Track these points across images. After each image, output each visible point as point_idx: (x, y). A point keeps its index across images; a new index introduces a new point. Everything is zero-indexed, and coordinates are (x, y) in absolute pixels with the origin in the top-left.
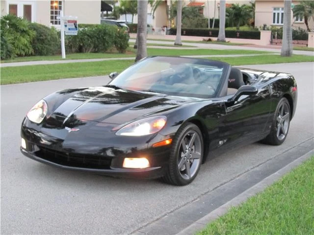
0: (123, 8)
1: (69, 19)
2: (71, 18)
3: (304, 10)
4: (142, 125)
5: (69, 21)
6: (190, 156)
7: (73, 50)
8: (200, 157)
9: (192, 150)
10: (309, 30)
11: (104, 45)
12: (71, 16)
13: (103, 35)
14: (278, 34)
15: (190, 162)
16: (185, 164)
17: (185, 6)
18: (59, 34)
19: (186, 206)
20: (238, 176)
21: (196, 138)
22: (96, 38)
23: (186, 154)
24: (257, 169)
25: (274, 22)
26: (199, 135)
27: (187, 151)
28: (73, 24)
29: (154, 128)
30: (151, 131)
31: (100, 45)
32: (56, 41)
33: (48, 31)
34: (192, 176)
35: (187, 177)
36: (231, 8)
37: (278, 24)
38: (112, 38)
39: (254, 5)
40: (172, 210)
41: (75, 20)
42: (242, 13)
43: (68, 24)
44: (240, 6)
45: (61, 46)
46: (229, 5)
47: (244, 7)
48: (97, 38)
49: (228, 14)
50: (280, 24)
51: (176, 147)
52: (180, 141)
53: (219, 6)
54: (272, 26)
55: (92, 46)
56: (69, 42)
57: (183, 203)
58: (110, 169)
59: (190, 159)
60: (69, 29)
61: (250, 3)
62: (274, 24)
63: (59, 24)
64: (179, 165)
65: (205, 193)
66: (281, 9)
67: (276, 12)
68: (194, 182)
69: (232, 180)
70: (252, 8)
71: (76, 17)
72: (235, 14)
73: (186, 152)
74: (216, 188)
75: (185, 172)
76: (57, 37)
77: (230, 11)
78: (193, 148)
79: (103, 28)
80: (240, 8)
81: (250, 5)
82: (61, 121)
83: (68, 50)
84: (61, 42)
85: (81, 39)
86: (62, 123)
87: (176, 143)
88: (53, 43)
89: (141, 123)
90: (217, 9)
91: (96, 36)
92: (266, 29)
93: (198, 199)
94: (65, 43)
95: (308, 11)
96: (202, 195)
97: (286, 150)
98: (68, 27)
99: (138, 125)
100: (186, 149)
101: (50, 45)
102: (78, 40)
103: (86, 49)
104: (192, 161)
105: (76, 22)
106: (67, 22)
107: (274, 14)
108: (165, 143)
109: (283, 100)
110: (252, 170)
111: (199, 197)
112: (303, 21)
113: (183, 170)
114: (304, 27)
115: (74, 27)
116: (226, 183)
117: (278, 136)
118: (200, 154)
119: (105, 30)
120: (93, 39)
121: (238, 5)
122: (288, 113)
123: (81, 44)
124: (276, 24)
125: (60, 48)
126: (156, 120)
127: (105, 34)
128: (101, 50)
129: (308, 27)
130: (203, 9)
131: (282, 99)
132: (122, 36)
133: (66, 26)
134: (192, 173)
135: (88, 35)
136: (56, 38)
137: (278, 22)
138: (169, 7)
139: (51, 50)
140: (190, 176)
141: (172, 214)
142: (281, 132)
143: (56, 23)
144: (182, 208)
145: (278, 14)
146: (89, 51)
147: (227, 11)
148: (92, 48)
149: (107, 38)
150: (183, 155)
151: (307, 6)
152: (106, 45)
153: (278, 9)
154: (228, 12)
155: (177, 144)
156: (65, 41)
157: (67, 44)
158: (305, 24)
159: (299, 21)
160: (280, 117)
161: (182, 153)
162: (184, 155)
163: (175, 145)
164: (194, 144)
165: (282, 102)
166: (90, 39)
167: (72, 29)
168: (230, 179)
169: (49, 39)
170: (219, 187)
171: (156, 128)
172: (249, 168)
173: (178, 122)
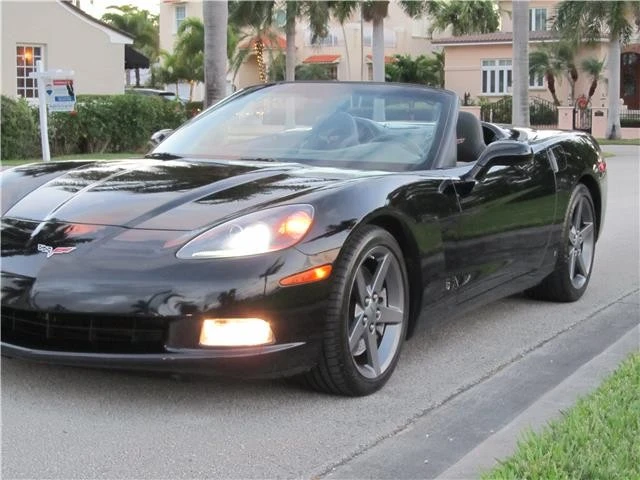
0: (171, 70)
1: (56, 78)
2: (60, 73)
3: (547, 63)
4: (247, 229)
5: (57, 82)
6: (377, 316)
7: (68, 147)
8: (400, 319)
9: (381, 300)
10: (557, 103)
11: (133, 136)
12: (60, 71)
13: (130, 114)
14: (494, 113)
15: (377, 333)
16: (364, 336)
17: (300, 63)
18: (36, 113)
19: (381, 446)
20: (499, 369)
21: (391, 268)
22: (115, 122)
23: (367, 308)
24: (540, 352)
25: (485, 90)
26: (398, 260)
27: (370, 301)
28: (65, 87)
29: (282, 238)
30: (272, 244)
31: (126, 137)
32: (30, 128)
33: (11, 106)
34: (383, 368)
35: (371, 373)
36: (394, 63)
37: (493, 94)
38: (151, 120)
39: (441, 58)
40: (345, 457)
41: (70, 78)
42: (418, 72)
43: (54, 88)
44: (414, 59)
45: (40, 139)
46: (391, 59)
47: (421, 62)
48: (119, 122)
49: (388, 76)
50: (497, 92)
51: (342, 290)
52: (353, 271)
53: (370, 61)
54: (482, 98)
55: (108, 137)
56: (58, 132)
57: (372, 438)
58: (164, 352)
59: (378, 324)
60: (57, 99)
61: (434, 53)
62: (485, 94)
63: (37, 96)
64: (350, 339)
65: (425, 413)
66: (497, 62)
67: (489, 69)
68: (388, 387)
69: (484, 378)
70: (437, 63)
71: (72, 72)
72: (403, 75)
73: (366, 305)
74: (449, 399)
75: (364, 359)
76: (32, 119)
77: (393, 69)
78: (383, 294)
79: (132, 100)
80: (413, 63)
81: (434, 58)
82: (28, 231)
83: (57, 148)
84: (39, 130)
85: (85, 124)
86: (30, 234)
87: (341, 277)
88: (23, 132)
89: (244, 226)
90: (366, 67)
91: (115, 118)
92: (469, 102)
93: (410, 428)
94: (50, 133)
95: (554, 63)
96: (419, 416)
97: (596, 310)
98: (54, 95)
99: (236, 230)
100: (367, 297)
101: (16, 137)
102: (76, 126)
103: (95, 145)
104: (381, 330)
105: (71, 83)
106: (52, 83)
107: (485, 73)
108: (315, 274)
109: (581, 190)
110: (529, 355)
111: (410, 421)
112: (545, 84)
113: (359, 353)
114: (548, 97)
115: (67, 94)
116: (472, 386)
117: (571, 277)
118: (401, 312)
119: (134, 104)
120: (110, 124)
121: (409, 58)
122: (591, 224)
123: (85, 136)
124: (489, 93)
125: (39, 143)
126: (284, 217)
127: (135, 112)
128: (128, 146)
129: (555, 97)
130: (336, 69)
131: (578, 187)
132: (173, 116)
133: (49, 92)
134: (383, 363)
135: (98, 116)
136: (29, 121)
137: (493, 90)
138: (267, 67)
139: (18, 147)
140: (378, 370)
141: (346, 467)
142: (578, 271)
143: (30, 94)
144: (371, 452)
145: (493, 73)
146: (103, 151)
147: (388, 70)
148: (106, 144)
149: (139, 120)
150: (359, 312)
151: (553, 55)
152: (138, 135)
153: (493, 62)
154: (390, 74)
155: (344, 281)
156: (49, 130)
157: (53, 136)
158: (549, 92)
159: (536, 86)
160: (573, 231)
161: (357, 306)
162: (362, 312)
163: (339, 283)
164: (385, 285)
165: (577, 196)
166: (104, 125)
167: (64, 99)
168: (479, 377)
169: (14, 124)
170: (456, 395)
171: (286, 236)
172: (520, 351)
173: (338, 223)
